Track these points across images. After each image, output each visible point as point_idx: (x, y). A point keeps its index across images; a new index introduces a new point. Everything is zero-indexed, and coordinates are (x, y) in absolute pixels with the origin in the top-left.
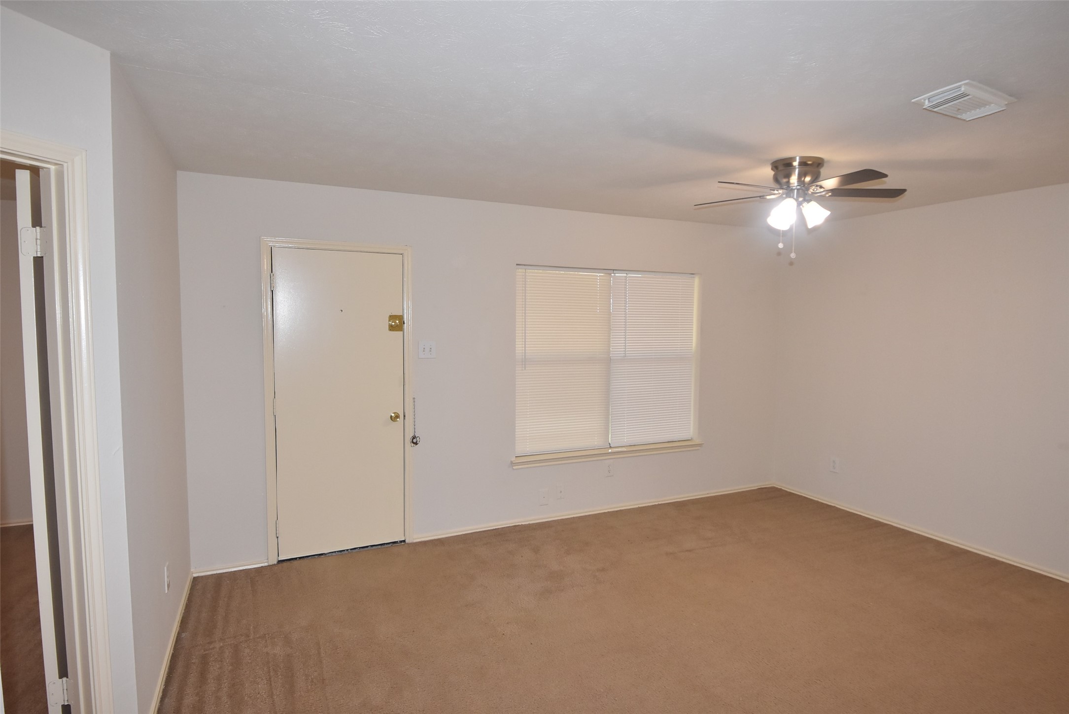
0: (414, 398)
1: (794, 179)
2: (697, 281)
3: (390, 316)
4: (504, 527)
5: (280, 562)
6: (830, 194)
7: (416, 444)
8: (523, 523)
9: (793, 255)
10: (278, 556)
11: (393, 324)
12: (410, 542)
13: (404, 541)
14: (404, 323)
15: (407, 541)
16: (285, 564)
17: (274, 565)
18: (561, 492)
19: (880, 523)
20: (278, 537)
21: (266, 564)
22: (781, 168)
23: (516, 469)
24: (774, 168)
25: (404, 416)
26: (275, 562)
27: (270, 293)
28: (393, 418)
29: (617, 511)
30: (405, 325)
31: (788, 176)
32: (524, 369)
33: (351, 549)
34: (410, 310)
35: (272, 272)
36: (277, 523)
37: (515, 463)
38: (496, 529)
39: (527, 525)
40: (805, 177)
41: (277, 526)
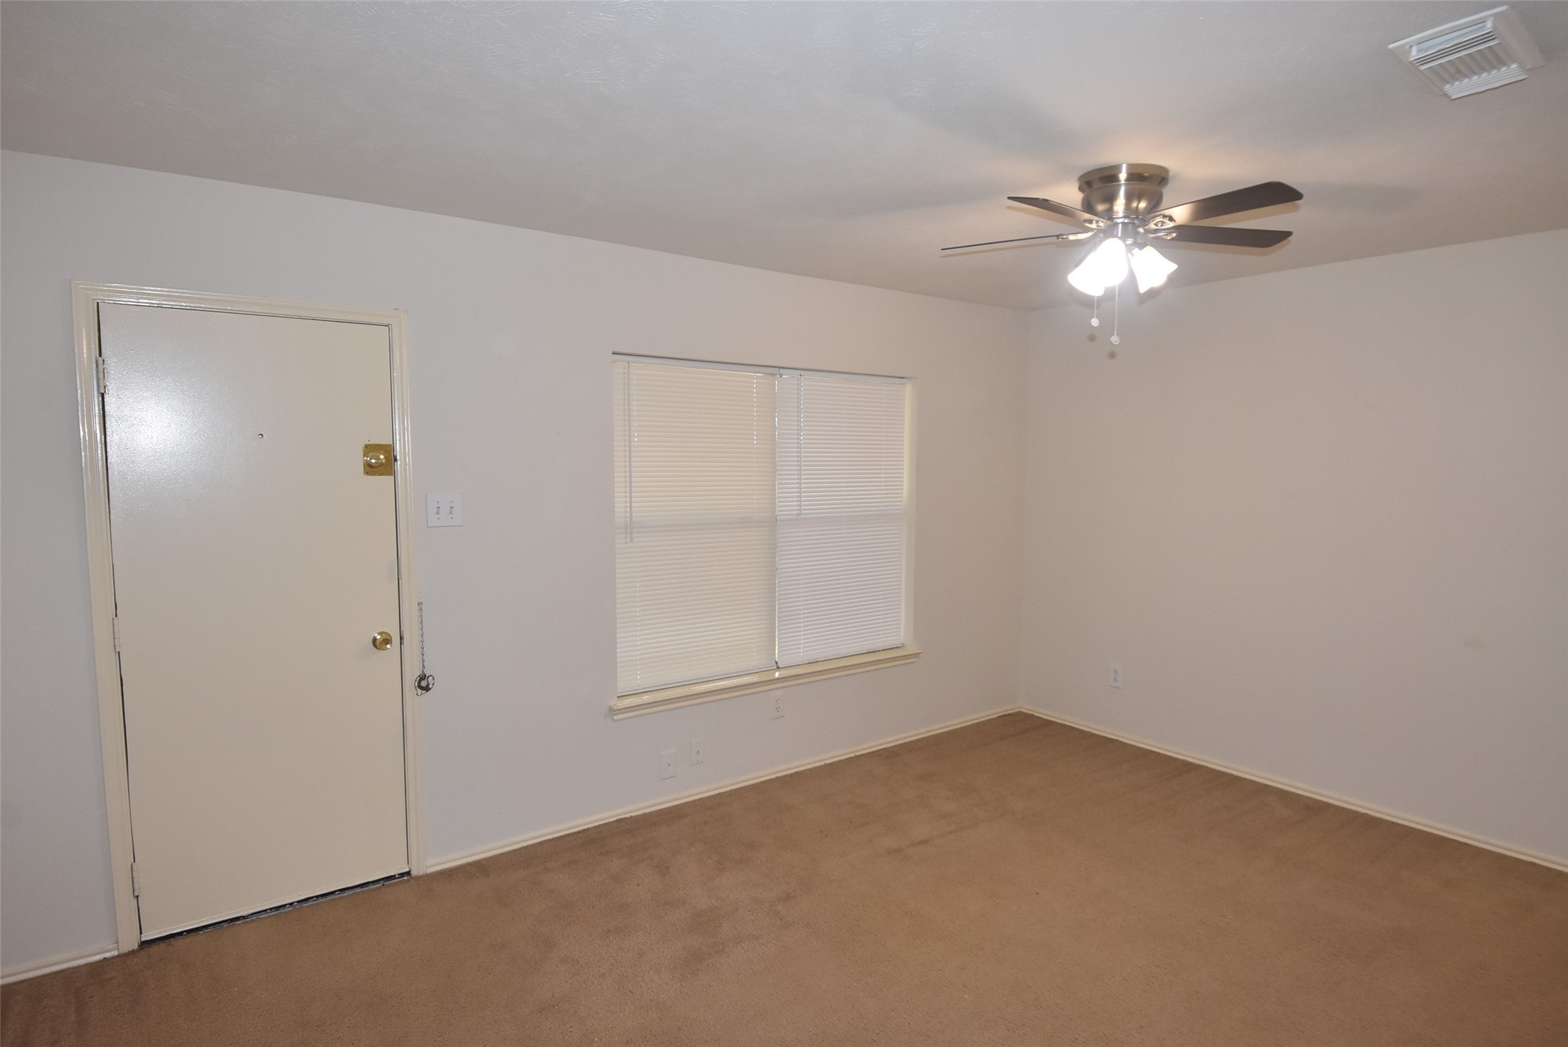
0: (420, 604)
1: (1120, 205)
2: (908, 391)
3: (366, 446)
4: (599, 825)
5: (144, 944)
6: (1174, 235)
7: (427, 689)
8: (633, 814)
9: (1115, 339)
10: (141, 933)
11: (373, 461)
12: (421, 873)
13: (408, 873)
14: (396, 460)
15: (414, 873)
16: (155, 949)
17: (132, 953)
18: (698, 752)
19: (1190, 764)
20: (137, 897)
21: (116, 953)
22: (1096, 185)
23: (619, 720)
24: (1085, 186)
25: (401, 638)
26: (136, 946)
27: (97, 400)
28: (378, 643)
29: (791, 775)
30: (399, 463)
31: (1110, 199)
32: (629, 540)
33: (299, 902)
34: (408, 437)
35: (100, 355)
36: (134, 869)
37: (616, 710)
38: (584, 830)
39: (641, 815)
40: (1139, 202)
41: (135, 876)
